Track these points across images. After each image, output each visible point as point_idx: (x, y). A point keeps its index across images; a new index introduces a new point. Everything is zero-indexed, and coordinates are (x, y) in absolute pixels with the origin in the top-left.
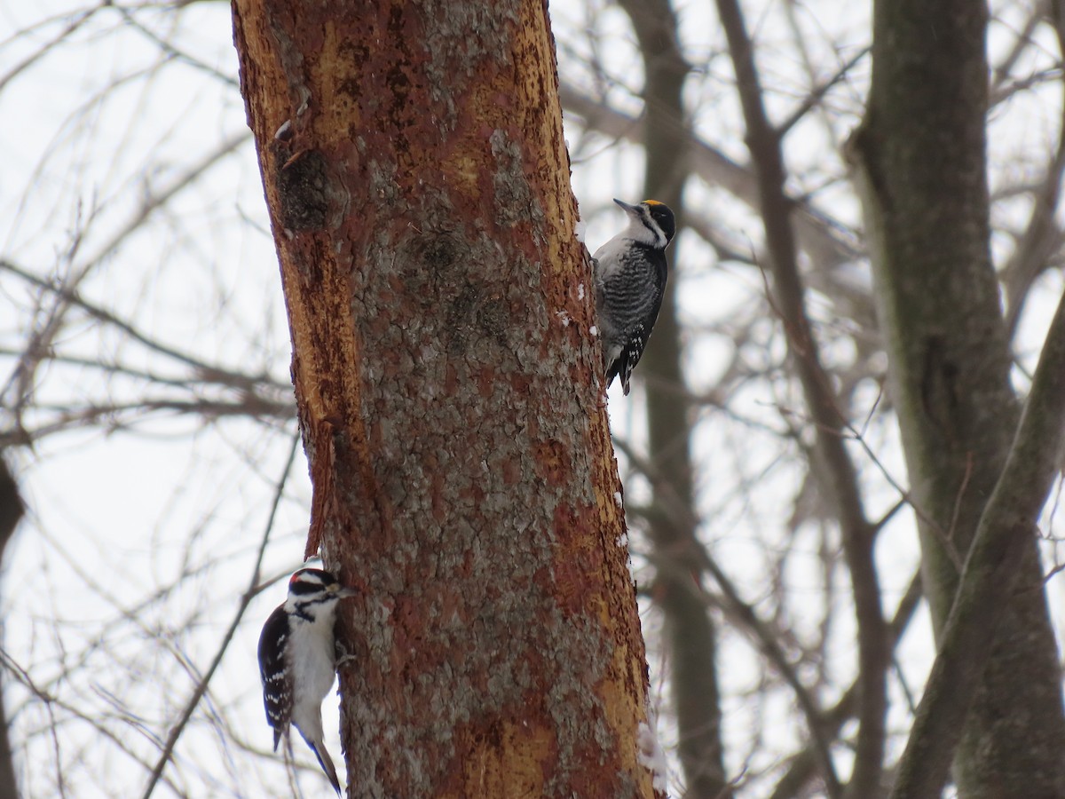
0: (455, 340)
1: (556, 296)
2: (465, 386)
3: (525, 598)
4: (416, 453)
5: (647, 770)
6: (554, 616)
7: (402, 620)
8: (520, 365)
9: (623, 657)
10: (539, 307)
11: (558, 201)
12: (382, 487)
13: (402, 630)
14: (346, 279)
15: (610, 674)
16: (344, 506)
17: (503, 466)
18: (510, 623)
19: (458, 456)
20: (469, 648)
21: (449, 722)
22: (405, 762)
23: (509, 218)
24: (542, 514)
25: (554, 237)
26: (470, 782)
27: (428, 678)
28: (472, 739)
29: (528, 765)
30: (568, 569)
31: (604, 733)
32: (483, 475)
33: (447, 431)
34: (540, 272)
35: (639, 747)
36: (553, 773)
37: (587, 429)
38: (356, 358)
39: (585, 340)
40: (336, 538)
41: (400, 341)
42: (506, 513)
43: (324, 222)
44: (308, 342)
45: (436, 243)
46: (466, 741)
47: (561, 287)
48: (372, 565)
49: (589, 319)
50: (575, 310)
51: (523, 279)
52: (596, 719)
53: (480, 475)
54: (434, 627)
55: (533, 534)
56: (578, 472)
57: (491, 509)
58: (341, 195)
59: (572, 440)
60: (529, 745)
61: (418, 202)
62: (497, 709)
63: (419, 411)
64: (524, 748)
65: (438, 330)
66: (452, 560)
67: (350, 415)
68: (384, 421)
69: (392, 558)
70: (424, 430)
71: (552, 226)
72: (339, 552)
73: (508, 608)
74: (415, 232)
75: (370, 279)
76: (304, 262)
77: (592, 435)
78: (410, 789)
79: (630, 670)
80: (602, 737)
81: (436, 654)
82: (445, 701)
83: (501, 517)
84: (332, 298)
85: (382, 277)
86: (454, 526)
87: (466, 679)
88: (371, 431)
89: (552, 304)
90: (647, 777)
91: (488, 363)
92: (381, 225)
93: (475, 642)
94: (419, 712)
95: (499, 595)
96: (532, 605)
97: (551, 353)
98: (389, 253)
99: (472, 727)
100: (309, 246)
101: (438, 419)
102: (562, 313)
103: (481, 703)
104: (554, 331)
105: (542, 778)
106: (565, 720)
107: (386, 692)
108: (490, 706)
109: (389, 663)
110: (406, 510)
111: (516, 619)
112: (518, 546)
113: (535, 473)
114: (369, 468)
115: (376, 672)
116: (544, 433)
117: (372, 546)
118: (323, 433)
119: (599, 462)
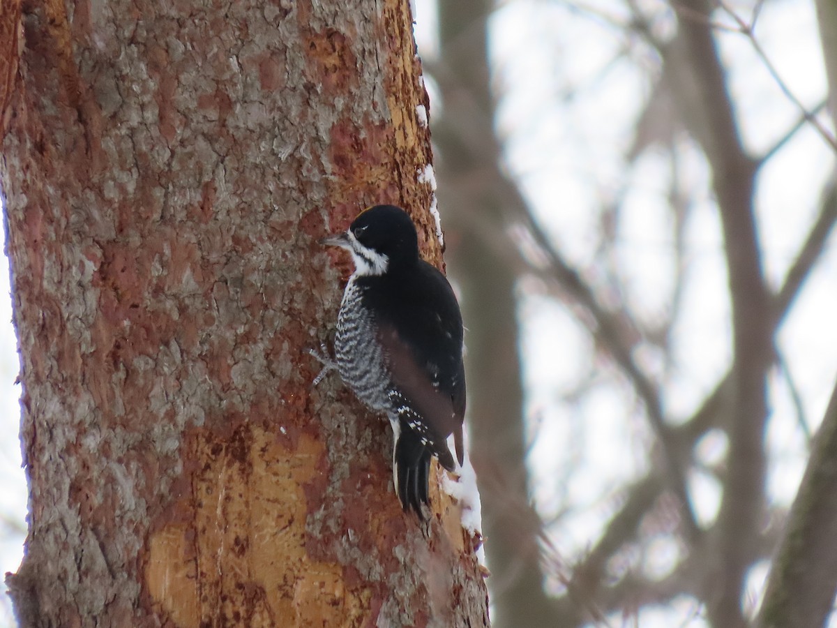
3: (287, 253)
4: (137, 43)
5: (453, 500)
6: (328, 279)
7: (112, 279)
12: (87, 91)
13: (112, 294)
16: (36, 115)
17: (260, 65)
18: (266, 287)
19: (196, 48)
20: (206, 322)
21: (175, 425)
22: (111, 480)
24: (313, 134)
26: (203, 512)
27: (147, 363)
28: (208, 450)
29: (285, 489)
32: (232, 78)
33: (183, 14)
36: (321, 501)
37: (380, 14)
40: (22, 160)
42: (263, 132)
46: (198, 454)
48: (72, 201)
53: (227, 76)
54: (158, 291)
55: (300, 163)
56: (366, 76)
57: (242, 125)
59: (359, 30)
60: (288, 461)
62: (244, 408)
64: (280, 464)
66: (184, 195)
69: (100, 192)
70: (149, 11)
72: (25, 181)
73: (263, 266)
77: (387, 24)
78: (117, 519)
81: (159, 328)
82: (171, 397)
83: (255, 136)
86: (189, 149)
87: (200, 365)
88: (76, 11)
90: (454, 509)
93: (215, 314)
94: (133, 410)
95: (251, 248)
96: (296, 263)
99: (207, 435)
103: (221, 399)
105: (305, 509)
106: (339, 426)
107: (87, 381)
108: (233, 404)
109: (92, 340)
110: (121, 123)
111: (272, 281)
112: (279, 179)
113: (305, 76)
114: (70, 62)
115: (74, 352)
116: (320, 19)
117: (72, 173)
118: (9, 11)
119: (396, 62)
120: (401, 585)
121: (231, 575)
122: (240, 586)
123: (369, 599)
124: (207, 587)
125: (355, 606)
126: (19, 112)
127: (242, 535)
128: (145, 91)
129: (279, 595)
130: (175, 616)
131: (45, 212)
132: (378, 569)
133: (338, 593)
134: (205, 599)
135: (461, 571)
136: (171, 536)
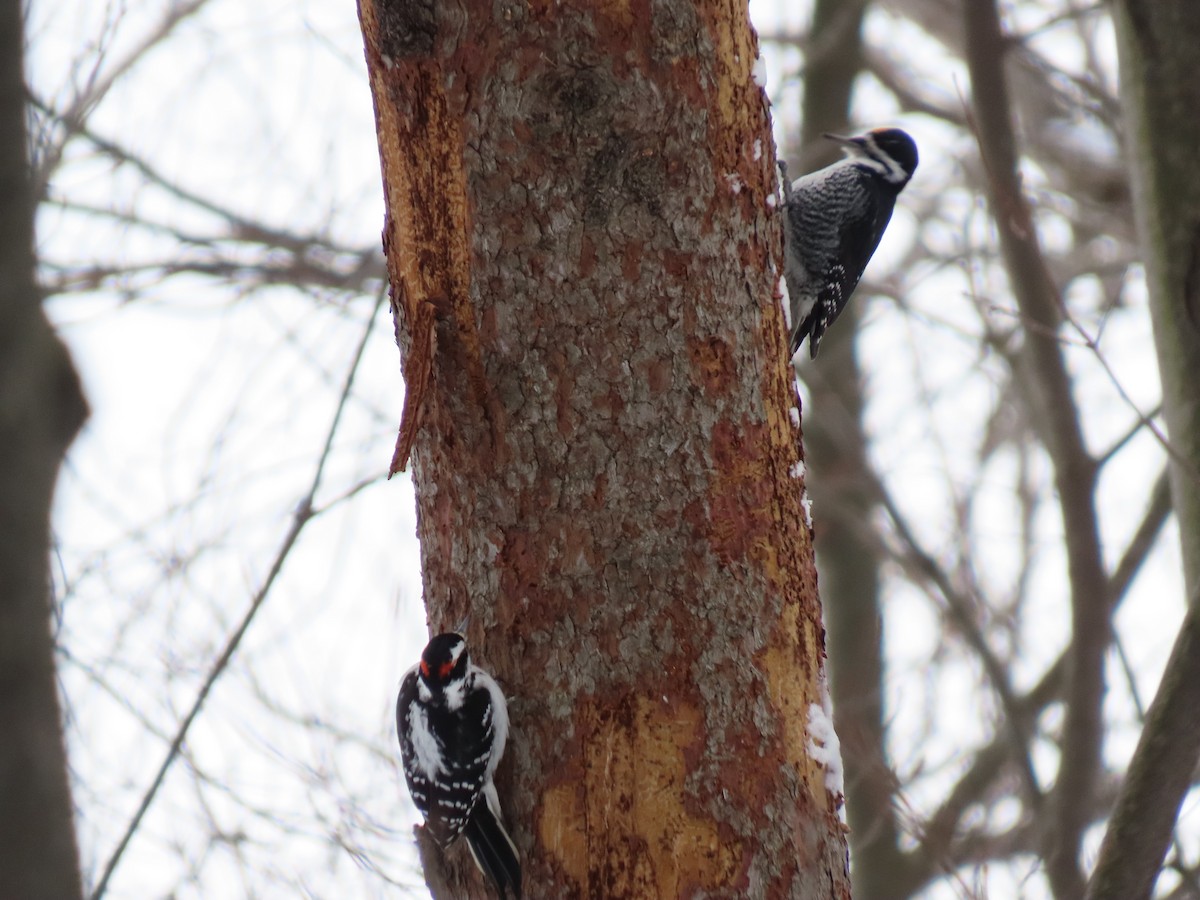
0: (594, 206)
1: (725, 155)
2: (605, 265)
3: (672, 539)
4: (539, 348)
5: (819, 765)
6: (708, 563)
7: (513, 561)
8: (676, 241)
9: (794, 619)
10: (703, 167)
11: (732, 33)
12: (493, 390)
13: (513, 575)
14: (457, 122)
15: (775, 640)
16: (446, 412)
17: (650, 369)
18: (651, 570)
19: (592, 354)
20: (597, 600)
21: (568, 693)
23: (669, 52)
24: (697, 432)
25: (725, 79)
26: (592, 772)
27: (543, 637)
28: (597, 716)
29: (666, 752)
30: (728, 503)
31: (766, 714)
32: (623, 381)
33: (580, 322)
34: (707, 122)
35: (810, 735)
36: (699, 764)
37: (758, 325)
38: (467, 224)
39: (761, 212)
40: (433, 452)
41: (524, 204)
42: (651, 430)
43: (432, 49)
44: (407, 201)
45: (575, 80)
46: (589, 719)
47: (732, 142)
48: (477, 490)
49: (767, 185)
50: (748, 173)
51: (685, 131)
52: (755, 696)
53: (619, 379)
54: (554, 572)
55: (685, 457)
56: (745, 380)
57: (633, 424)
58: (455, 15)
59: (739, 339)
60: (669, 727)
61: (554, 26)
62: (631, 679)
63: (545, 294)
64: (663, 729)
65: (574, 191)
66: (580, 486)
67: (456, 297)
68: (499, 305)
69: (503, 483)
70: (550, 319)
71: (723, 63)
72: (435, 471)
73: (649, 551)
74: (548, 65)
75: (489, 123)
76: (405, 98)
77: (765, 334)
79: (801, 636)
80: (762, 719)
82: (565, 668)
83: (644, 433)
84: (438, 146)
85: (503, 121)
86: (584, 444)
87: (592, 639)
88: (483, 318)
89: (720, 164)
90: (819, 773)
91: (635, 236)
92: (506, 55)
93: (606, 593)
94: (530, 679)
95: (639, 534)
96: (679, 548)
97: (717, 227)
98: (514, 91)
99: (597, 702)
100: (412, 79)
101: (569, 306)
102: (733, 176)
103: (610, 670)
104: (721, 198)
105: (684, 770)
106: (716, 696)
107: (489, 652)
108: (621, 675)
109: (494, 615)
110: (523, 420)
111: (658, 565)
112: (665, 472)
113: (691, 380)
114: (478, 365)
115: (478, 626)
116: (704, 329)
117: (478, 465)
118: (423, 317)
119: (772, 368)
120: (770, 840)
121: (616, 829)
122: (625, 839)
123: (741, 853)
124: (595, 839)
125: (728, 858)
126: (432, 408)
127: (627, 792)
128: (545, 391)
129: (660, 847)
130: (566, 865)
131: (454, 499)
132: (750, 824)
133: (713, 847)
134: (593, 851)
135: (825, 829)
136: (563, 793)
